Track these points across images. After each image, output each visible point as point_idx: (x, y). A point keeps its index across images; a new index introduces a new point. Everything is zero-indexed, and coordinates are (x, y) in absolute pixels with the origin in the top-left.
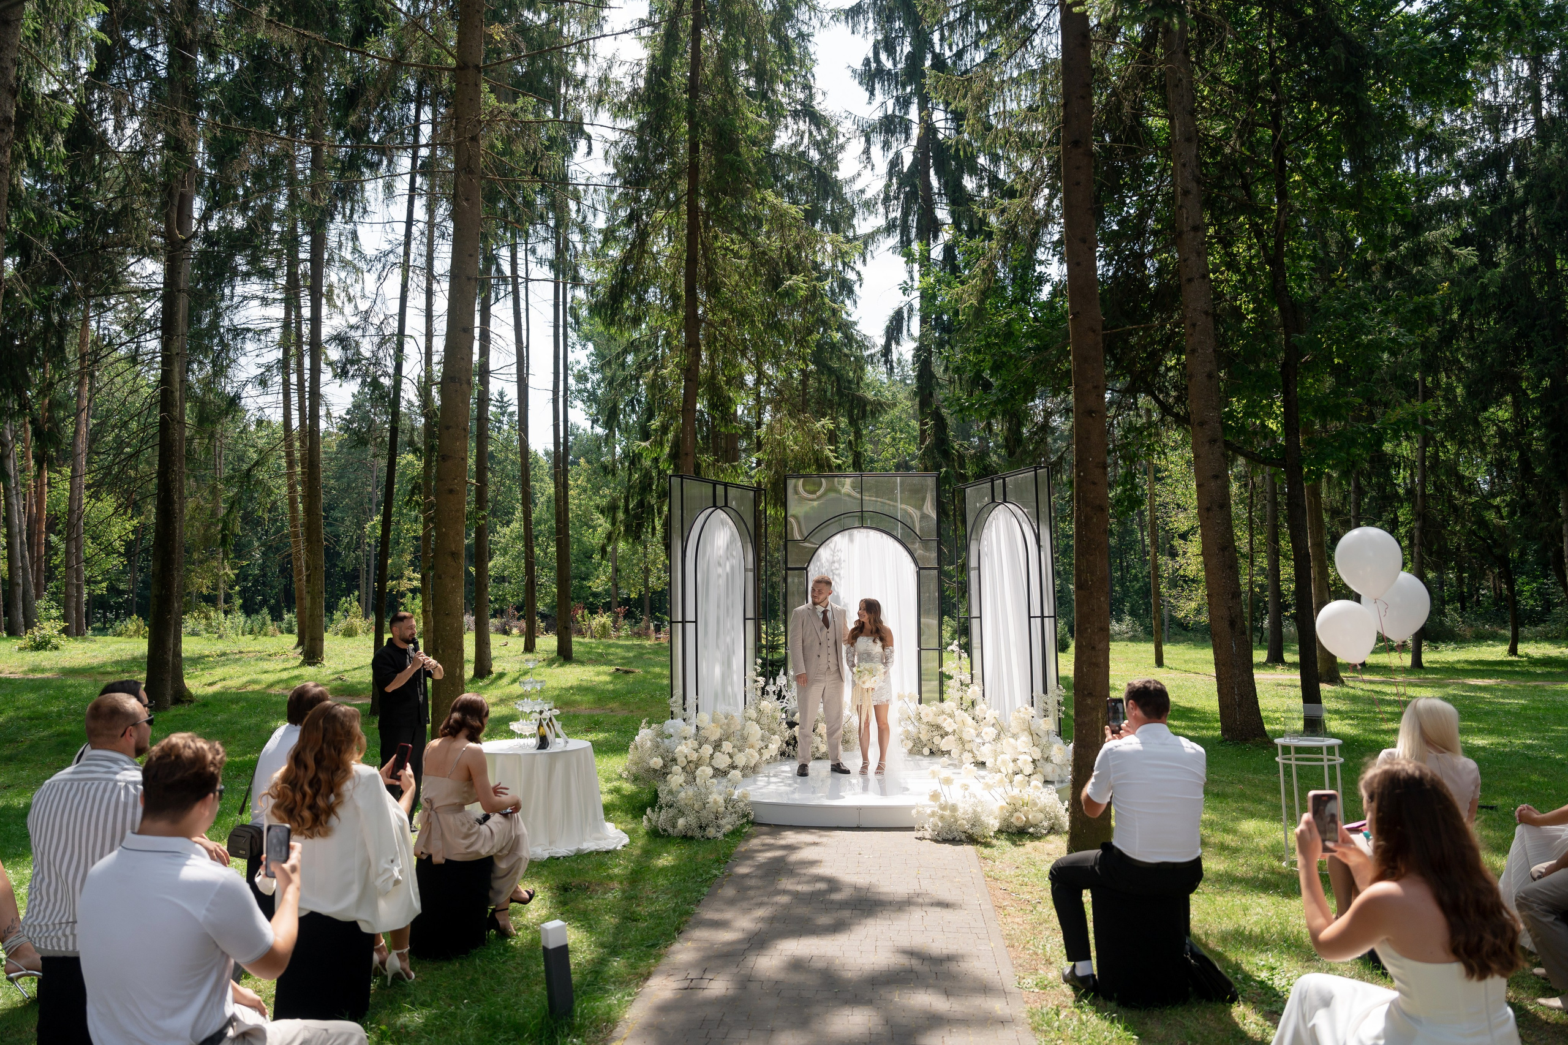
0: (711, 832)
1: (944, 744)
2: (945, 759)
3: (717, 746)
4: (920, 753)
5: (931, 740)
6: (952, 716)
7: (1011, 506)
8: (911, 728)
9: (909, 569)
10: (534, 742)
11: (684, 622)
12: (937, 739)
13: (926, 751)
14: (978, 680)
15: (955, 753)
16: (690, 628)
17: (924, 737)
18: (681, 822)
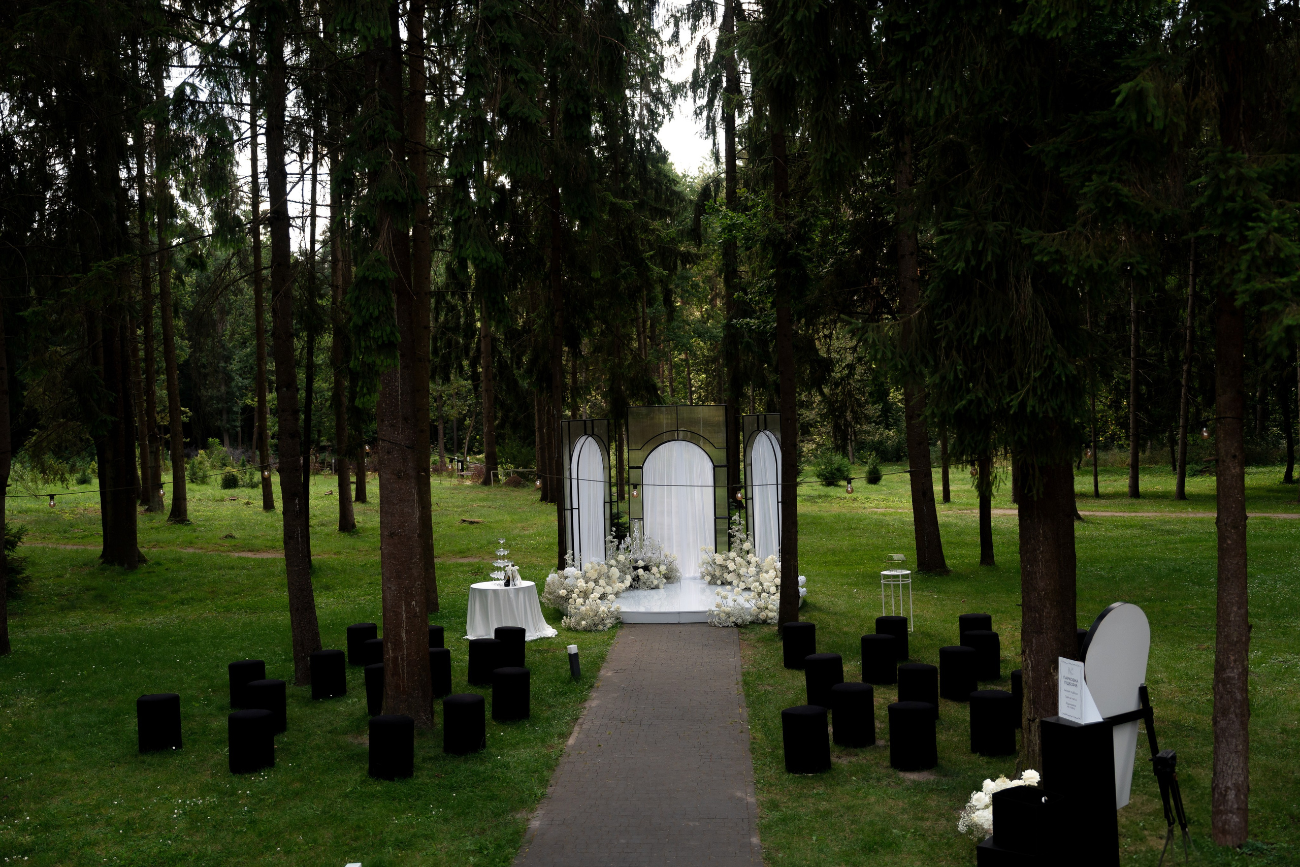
0: (601, 627)
1: (729, 577)
2: (729, 587)
3: (596, 582)
4: (715, 584)
5: (722, 576)
6: (734, 560)
7: (768, 432)
8: (709, 568)
9: (708, 466)
10: (503, 582)
11: (572, 509)
12: (726, 575)
13: (719, 582)
14: (751, 538)
15: (735, 583)
16: (575, 512)
17: (717, 574)
18: (584, 623)
